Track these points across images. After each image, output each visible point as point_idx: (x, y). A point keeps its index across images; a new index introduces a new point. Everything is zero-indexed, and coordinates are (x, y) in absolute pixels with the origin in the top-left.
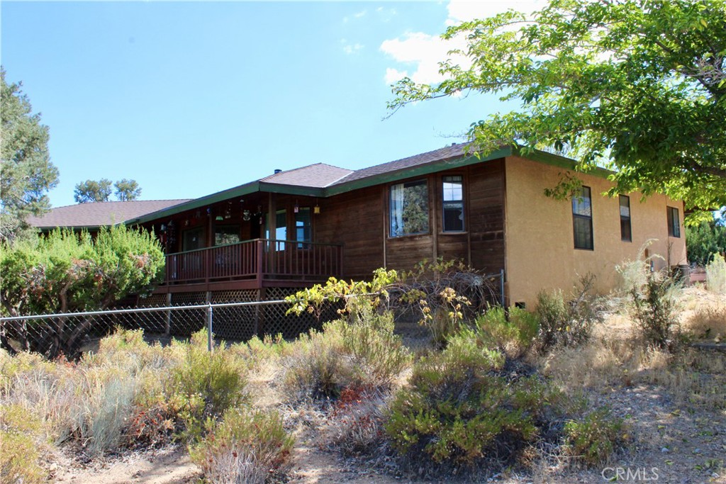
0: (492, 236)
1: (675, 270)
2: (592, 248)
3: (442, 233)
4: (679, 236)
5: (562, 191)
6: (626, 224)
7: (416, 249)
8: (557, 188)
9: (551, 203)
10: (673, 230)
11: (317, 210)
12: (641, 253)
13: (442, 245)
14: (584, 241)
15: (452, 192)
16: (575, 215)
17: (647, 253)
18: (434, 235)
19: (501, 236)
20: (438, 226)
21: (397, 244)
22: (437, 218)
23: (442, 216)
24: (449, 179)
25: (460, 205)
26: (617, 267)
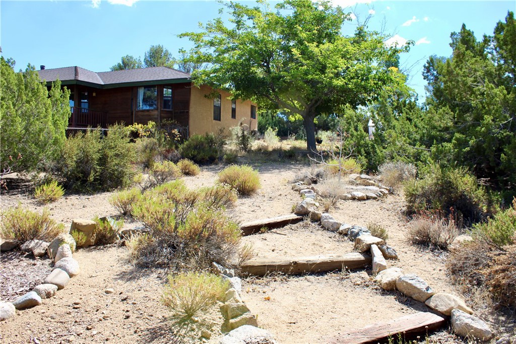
0: (184, 112)
1: (252, 132)
2: (220, 120)
3: (162, 109)
4: (255, 118)
5: (211, 96)
6: (234, 111)
7: (150, 116)
8: (209, 95)
9: (206, 100)
10: (253, 115)
11: (94, 94)
12: (239, 124)
13: (162, 115)
14: (217, 117)
15: (167, 92)
16: (214, 106)
17: (241, 124)
18: (159, 110)
19: (188, 112)
20: (161, 106)
21: (140, 113)
22: (161, 103)
23: (163, 102)
24: (166, 87)
25: (170, 99)
26: (230, 129)
